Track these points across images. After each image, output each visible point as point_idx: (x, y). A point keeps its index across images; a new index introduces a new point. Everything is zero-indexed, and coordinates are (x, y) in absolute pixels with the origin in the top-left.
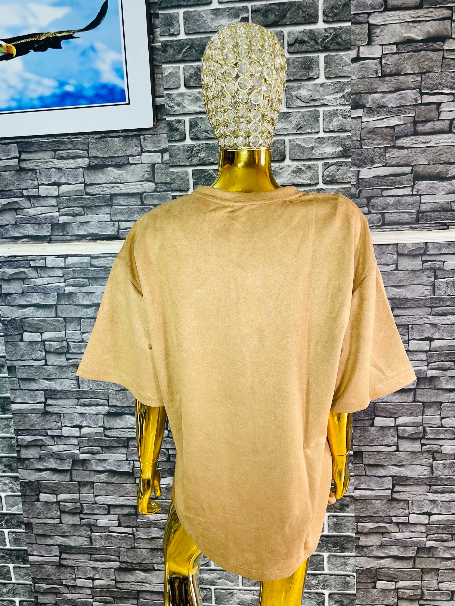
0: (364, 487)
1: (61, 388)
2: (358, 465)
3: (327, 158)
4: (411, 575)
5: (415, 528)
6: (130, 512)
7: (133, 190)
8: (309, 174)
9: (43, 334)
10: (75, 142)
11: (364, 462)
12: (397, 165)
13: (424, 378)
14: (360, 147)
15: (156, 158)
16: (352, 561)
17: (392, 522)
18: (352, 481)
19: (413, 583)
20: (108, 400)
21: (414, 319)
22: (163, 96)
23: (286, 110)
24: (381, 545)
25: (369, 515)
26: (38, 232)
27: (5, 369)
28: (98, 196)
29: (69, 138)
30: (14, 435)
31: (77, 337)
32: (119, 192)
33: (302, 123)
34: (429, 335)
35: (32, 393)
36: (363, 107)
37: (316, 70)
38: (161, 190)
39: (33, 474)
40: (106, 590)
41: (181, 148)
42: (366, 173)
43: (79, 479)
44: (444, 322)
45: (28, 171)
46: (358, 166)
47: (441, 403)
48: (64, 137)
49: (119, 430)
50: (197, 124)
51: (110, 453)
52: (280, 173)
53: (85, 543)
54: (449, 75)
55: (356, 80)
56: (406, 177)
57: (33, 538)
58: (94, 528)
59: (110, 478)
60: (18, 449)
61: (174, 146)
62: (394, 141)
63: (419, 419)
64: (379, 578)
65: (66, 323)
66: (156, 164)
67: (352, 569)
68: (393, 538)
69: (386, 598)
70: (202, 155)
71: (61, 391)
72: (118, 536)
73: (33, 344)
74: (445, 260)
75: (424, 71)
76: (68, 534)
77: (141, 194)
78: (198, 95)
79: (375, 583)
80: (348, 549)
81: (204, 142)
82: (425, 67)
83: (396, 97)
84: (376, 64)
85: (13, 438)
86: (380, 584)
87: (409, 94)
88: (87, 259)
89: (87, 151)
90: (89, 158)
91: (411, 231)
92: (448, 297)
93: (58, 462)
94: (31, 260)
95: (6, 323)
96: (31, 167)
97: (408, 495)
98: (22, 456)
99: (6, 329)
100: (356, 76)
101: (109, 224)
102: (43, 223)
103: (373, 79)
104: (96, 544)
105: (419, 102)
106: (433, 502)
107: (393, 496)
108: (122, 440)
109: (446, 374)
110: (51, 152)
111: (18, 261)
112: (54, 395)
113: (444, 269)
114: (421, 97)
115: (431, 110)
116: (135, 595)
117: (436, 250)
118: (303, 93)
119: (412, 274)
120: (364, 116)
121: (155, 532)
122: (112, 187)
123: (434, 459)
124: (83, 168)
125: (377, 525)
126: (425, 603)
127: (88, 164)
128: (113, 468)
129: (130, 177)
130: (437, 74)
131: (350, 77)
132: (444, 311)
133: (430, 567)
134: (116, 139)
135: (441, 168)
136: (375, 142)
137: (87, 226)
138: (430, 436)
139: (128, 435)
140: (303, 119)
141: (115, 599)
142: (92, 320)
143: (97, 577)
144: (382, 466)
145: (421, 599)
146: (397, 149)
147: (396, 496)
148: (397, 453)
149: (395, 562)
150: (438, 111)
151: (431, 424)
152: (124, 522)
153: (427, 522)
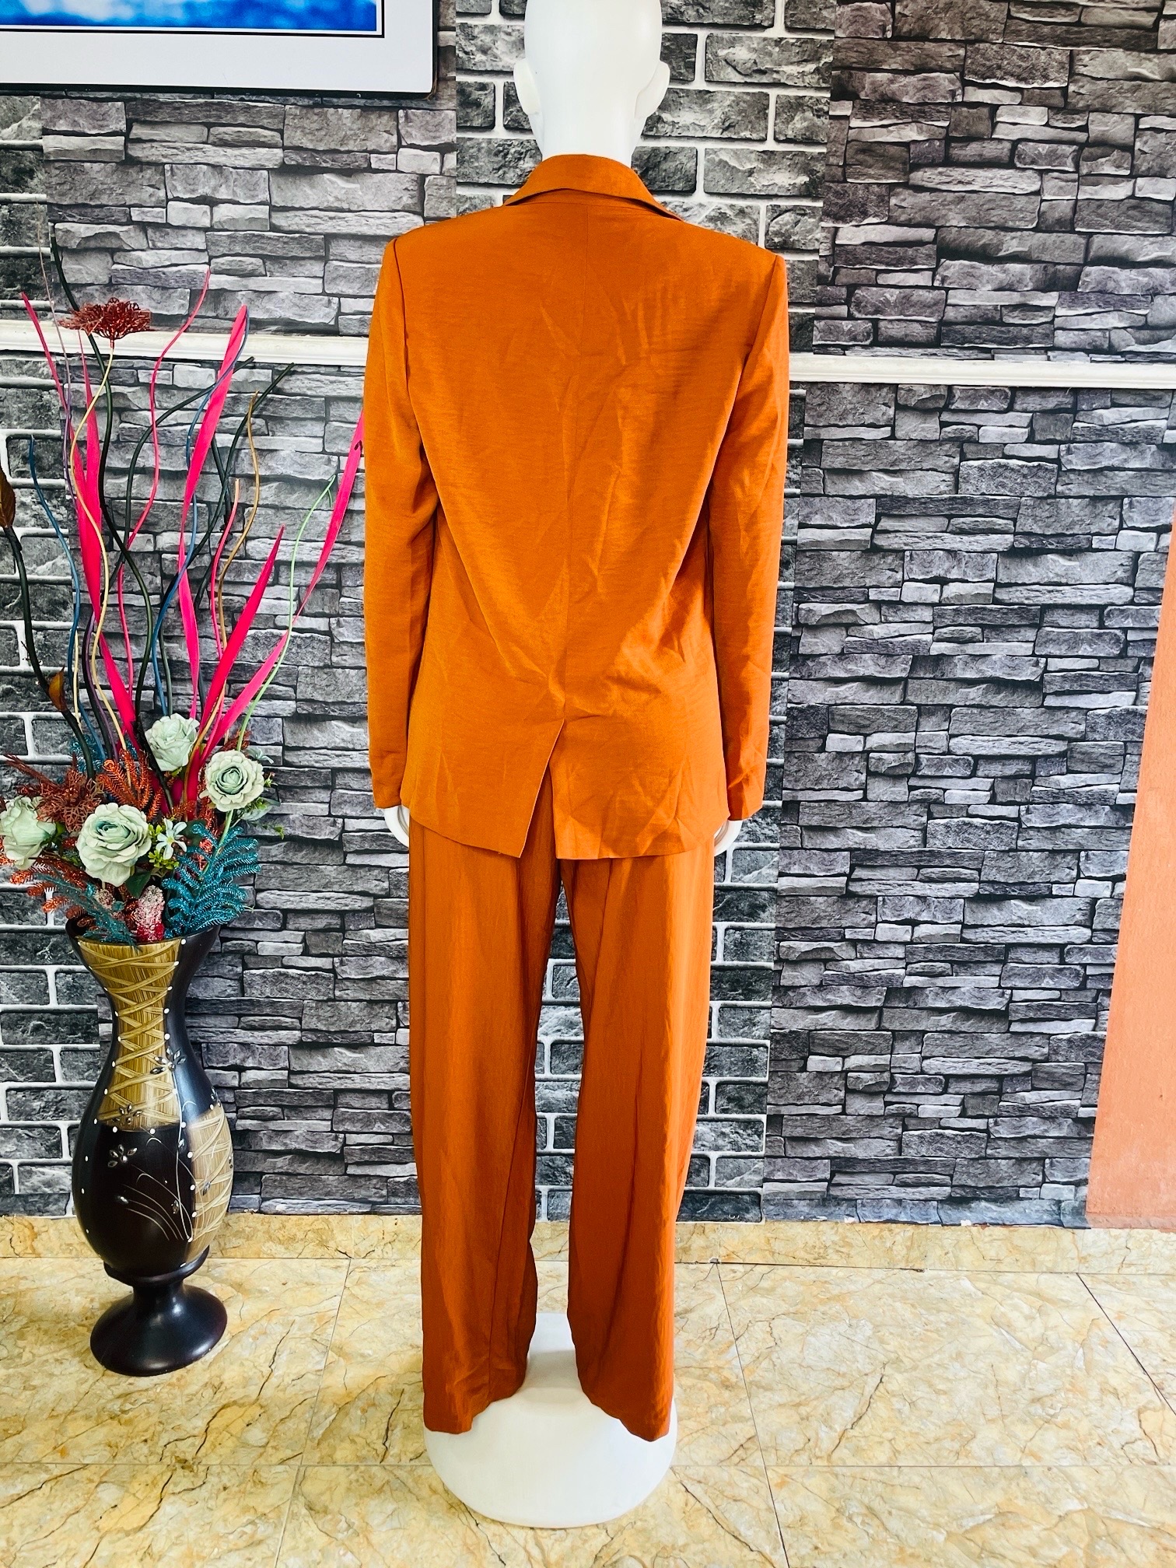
0: (797, 872)
2: (788, 828)
3: (776, 196)
4: (873, 1044)
5: (886, 951)
6: (330, 924)
7: (374, 228)
8: (740, 226)
9: (158, 537)
10: (254, 110)
11: (801, 823)
12: (909, 224)
13: (925, 658)
14: (842, 179)
15: (429, 163)
16: (764, 1016)
17: (843, 939)
18: (776, 859)
19: (875, 1060)
20: (295, 688)
21: (917, 540)
22: (453, 29)
23: (705, 86)
24: (821, 985)
25: (803, 925)
26: (160, 306)
27: (69, 612)
28: (297, 235)
29: (242, 100)
32: (345, 230)
33: (734, 117)
34: (942, 573)
36: (852, 96)
37: (769, 10)
40: (267, 1092)
41: (483, 145)
42: (851, 235)
44: (970, 548)
45: (144, 167)
46: (837, 218)
47: (952, 706)
48: (230, 96)
49: (317, 751)
51: (294, 800)
53: (229, 991)
54: (1015, 51)
55: (844, 40)
56: (923, 250)
58: (248, 959)
59: (291, 854)
61: (470, 139)
62: (907, 173)
63: (908, 738)
64: (814, 1049)
65: (210, 515)
66: (428, 175)
67: (763, 1033)
68: (844, 970)
69: (824, 1091)
70: (526, 166)
72: (301, 975)
73: (136, 559)
74: (982, 424)
75: (973, 37)
79: (806, 1059)
82: (974, 30)
83: (916, 84)
84: (882, 13)
86: (815, 1063)
87: (942, 81)
88: (265, 375)
89: (281, 132)
90: (284, 148)
91: (925, 359)
92: (981, 497)
94: (141, 368)
96: (154, 158)
97: (877, 887)
100: (844, 33)
101: (317, 301)
102: (171, 286)
103: (877, 42)
104: (254, 994)
105: (959, 99)
106: (922, 899)
107: (850, 888)
108: (320, 773)
109: (964, 651)
110: (200, 127)
111: (109, 368)
112: (177, 672)
113: (978, 442)
114: (963, 90)
116: (328, 1098)
117: (968, 402)
118: (741, 54)
119: (920, 448)
120: (855, 115)
121: (380, 966)
122: (331, 218)
123: (930, 817)
124: (268, 170)
125: (815, 945)
126: (895, 1099)
127: (280, 161)
128: (299, 833)
129: (370, 200)
130: (994, 47)
131: (832, 32)
132: (971, 526)
133: (909, 1028)
134: (346, 113)
135: (988, 236)
136: (871, 172)
137: (270, 300)
138: (926, 772)
139: (335, 763)
140: (737, 108)
141: (286, 1111)
142: (270, 512)
143: (249, 1063)
144: (834, 830)
145: (889, 1092)
146: (911, 192)
147: (856, 888)
148: (864, 803)
149: (845, 1018)
150: (992, 121)
151: (929, 747)
152: (316, 946)
153: (908, 938)
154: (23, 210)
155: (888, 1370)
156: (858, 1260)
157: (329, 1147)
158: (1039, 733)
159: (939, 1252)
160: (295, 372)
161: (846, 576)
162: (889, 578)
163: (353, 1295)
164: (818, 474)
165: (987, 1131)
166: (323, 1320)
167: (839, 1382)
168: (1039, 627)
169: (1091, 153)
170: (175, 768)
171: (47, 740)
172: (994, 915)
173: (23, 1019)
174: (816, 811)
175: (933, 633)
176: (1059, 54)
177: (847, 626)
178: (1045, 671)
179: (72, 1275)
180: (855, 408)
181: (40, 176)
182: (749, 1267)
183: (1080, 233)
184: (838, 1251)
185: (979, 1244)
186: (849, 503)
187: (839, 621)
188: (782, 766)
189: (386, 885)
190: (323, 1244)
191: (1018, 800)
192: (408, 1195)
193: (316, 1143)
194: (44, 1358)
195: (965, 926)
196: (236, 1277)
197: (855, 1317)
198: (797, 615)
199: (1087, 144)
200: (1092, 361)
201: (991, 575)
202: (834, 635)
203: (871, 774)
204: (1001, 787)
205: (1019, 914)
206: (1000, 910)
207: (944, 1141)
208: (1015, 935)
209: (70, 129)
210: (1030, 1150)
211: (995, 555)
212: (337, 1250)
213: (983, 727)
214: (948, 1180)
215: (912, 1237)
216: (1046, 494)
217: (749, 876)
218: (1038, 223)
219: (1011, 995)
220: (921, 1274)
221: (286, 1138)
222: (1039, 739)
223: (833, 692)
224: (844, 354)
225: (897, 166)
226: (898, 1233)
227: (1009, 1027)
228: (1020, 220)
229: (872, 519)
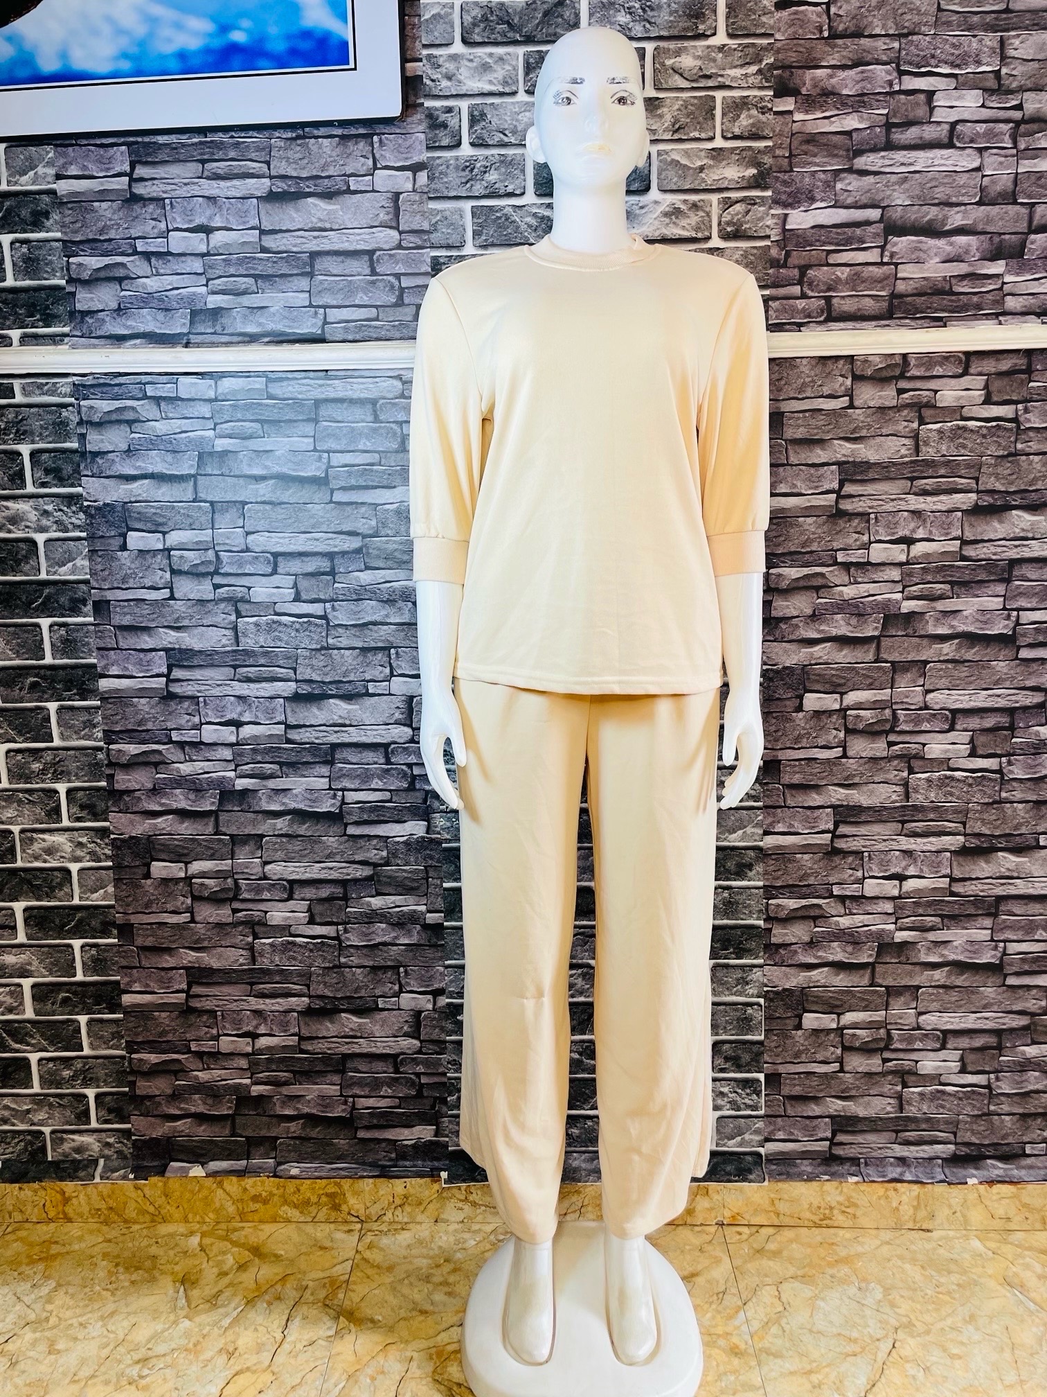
0: (781, 830)
1: (201, 646)
2: (771, 787)
3: (727, 189)
4: (867, 1000)
5: (874, 906)
6: (333, 893)
7: (355, 244)
8: (694, 219)
9: (167, 536)
10: (242, 146)
11: (782, 781)
12: (856, 206)
13: (896, 616)
14: (788, 169)
15: (404, 181)
16: (756, 975)
17: (831, 896)
18: (760, 818)
19: (871, 1016)
20: (295, 670)
21: (881, 502)
22: (420, 60)
23: (654, 94)
24: (811, 942)
25: (791, 882)
26: (163, 326)
27: (89, 608)
28: (285, 255)
29: (232, 137)
30: (101, 744)
31: (236, 542)
32: (327, 247)
33: (683, 120)
34: (907, 533)
35: (142, 655)
36: (794, 92)
37: (711, 21)
38: (411, 245)
39: (139, 822)
40: (280, 1058)
41: (452, 162)
42: (800, 219)
43: (233, 830)
44: (934, 508)
45: (147, 203)
46: (786, 205)
47: (926, 662)
48: (222, 134)
49: (317, 728)
50: (483, 115)
51: (297, 775)
52: (639, 215)
53: (241, 961)
54: (947, 40)
55: (783, 42)
56: (870, 229)
57: (134, 957)
58: (259, 929)
59: (295, 827)
60: (109, 771)
61: (439, 158)
62: (851, 159)
63: (885, 694)
64: (808, 1006)
65: (214, 512)
66: (402, 193)
67: (756, 992)
68: (833, 926)
69: (821, 1049)
70: (491, 178)
71: (200, 652)
72: (309, 943)
73: (147, 556)
74: (938, 389)
75: (905, 31)
76: (206, 944)
77: (371, 253)
78: (488, 60)
79: (800, 1017)
80: (749, 951)
81: (495, 151)
82: (906, 24)
83: (854, 76)
84: (819, 15)
85: (100, 749)
86: (810, 1020)
87: (879, 73)
88: (259, 383)
89: (268, 163)
90: (271, 177)
91: (879, 330)
92: (942, 459)
93: (192, 796)
94: (148, 383)
95: (93, 512)
96: (155, 195)
97: (862, 843)
98: (117, 786)
99: (92, 524)
100: (783, 35)
101: (305, 313)
102: (174, 307)
103: (814, 41)
104: (264, 963)
105: (897, 88)
106: (908, 853)
107: (835, 845)
108: (320, 749)
109: (934, 608)
110: (194, 164)
111: (120, 385)
112: (186, 660)
113: (935, 406)
114: (900, 79)
115: (918, 104)
116: (337, 1063)
117: (923, 369)
118: (687, 62)
119: (879, 415)
120: (798, 109)
122: (315, 238)
123: (911, 771)
124: (257, 198)
125: (804, 902)
126: (893, 1056)
127: (268, 189)
128: (302, 806)
129: (350, 219)
130: (927, 38)
131: (772, 35)
132: (934, 487)
133: (903, 983)
134: (326, 142)
136: (816, 160)
137: (262, 315)
138: (904, 727)
139: (334, 739)
140: (685, 112)
141: (297, 1076)
142: (268, 507)
143: (262, 1030)
144: (816, 788)
145: (887, 1048)
146: (855, 176)
147: (841, 844)
148: (844, 760)
149: (837, 975)
150: (930, 105)
151: (906, 703)
152: (321, 914)
153: (896, 893)
154: (40, 248)
155: (901, 1335)
156: (864, 1221)
157: (338, 1112)
158: (1016, 686)
159: (947, 1211)
161: (812, 541)
162: (856, 540)
163: (364, 1259)
164: (781, 445)
165: (988, 1087)
166: (334, 1285)
167: (850, 1348)
168: (1008, 581)
169: (1028, 129)
171: (70, 728)
172: (982, 868)
173: (52, 991)
174: (797, 769)
175: (902, 592)
176: (991, 40)
177: (817, 589)
178: (1018, 624)
179: (100, 1240)
180: (813, 381)
181: (55, 216)
182: (754, 1229)
183: (1022, 204)
184: (844, 1212)
185: (988, 1203)
186: (812, 470)
187: (810, 584)
189: (384, 854)
190: (336, 1207)
191: (999, 752)
192: (414, 1158)
193: (326, 1107)
194: (70, 1322)
195: (953, 880)
196: (253, 1240)
197: (864, 1280)
199: (1023, 121)
200: (1043, 323)
201: (957, 533)
202: (804, 598)
204: (981, 739)
205: (1007, 866)
206: (987, 862)
207: (945, 1098)
208: (1004, 887)
209: (80, 173)
210: (1034, 1106)
211: (960, 514)
212: (349, 1213)
213: (958, 682)
214: (951, 1137)
215: (918, 1196)
216: (1006, 453)
217: (734, 836)
218: (981, 198)
219: (1005, 948)
220: (929, 1234)
221: (299, 1102)
222: (1017, 692)
223: (807, 653)
224: (800, 331)
225: (841, 153)
226: (904, 1193)
227: (1005, 980)
228: (963, 195)
229: (835, 485)
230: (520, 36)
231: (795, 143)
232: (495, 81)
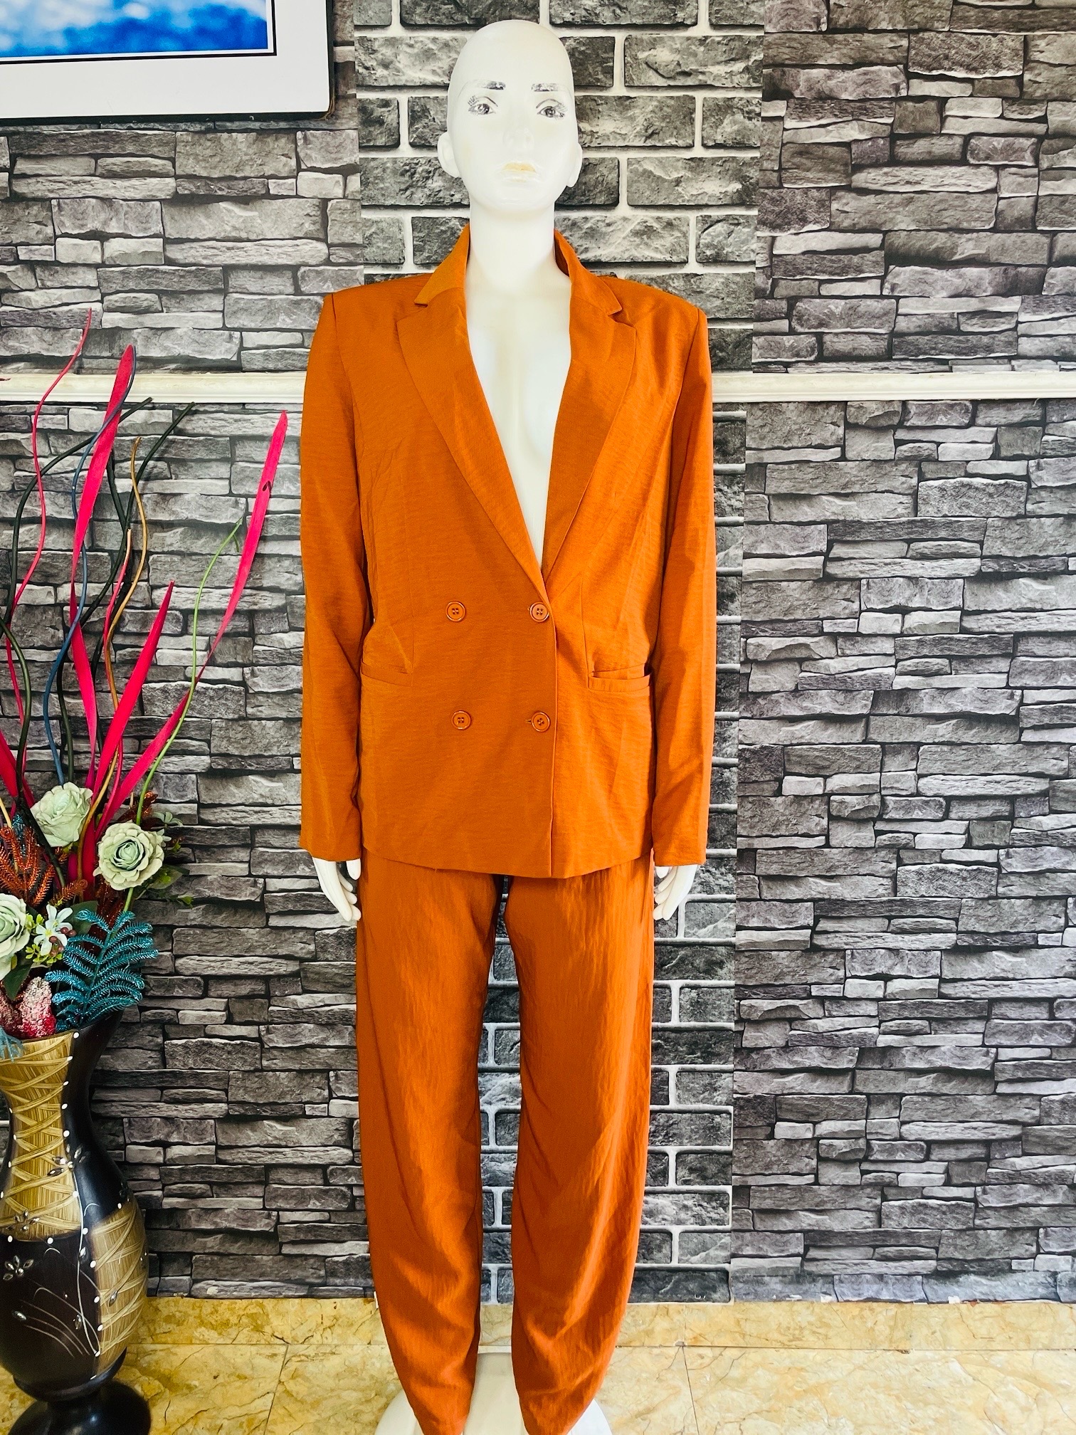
0: (756, 925)
2: (745, 877)
3: (707, 206)
4: (846, 1108)
5: (856, 1008)
6: (254, 990)
7: (275, 257)
8: (668, 239)
9: (59, 589)
10: (143, 139)
11: (758, 872)
12: (853, 230)
13: (887, 692)
14: (778, 184)
15: (332, 186)
16: (726, 1081)
17: (810, 996)
18: (732, 912)
19: (849, 1126)
20: (209, 742)
21: (873, 567)
22: (352, 44)
23: (624, 92)
24: (786, 1046)
25: (765, 982)
26: (51, 347)
28: (194, 268)
29: (129, 128)
31: (141, 598)
32: (243, 261)
33: (658, 124)
34: (901, 601)
36: (786, 95)
37: (691, 8)
38: (341, 261)
40: (194, 1168)
41: (388, 165)
42: (790, 243)
44: (933, 574)
45: (30, 203)
46: (773, 227)
47: (920, 744)
48: (117, 126)
49: (234, 808)
50: (425, 110)
51: (211, 860)
52: (605, 234)
53: (150, 1063)
54: (963, 39)
55: (775, 36)
56: (869, 257)
58: (169, 1029)
59: (210, 917)
61: (374, 159)
62: (849, 175)
63: (873, 779)
64: (781, 1115)
66: (330, 199)
67: (725, 1099)
68: (811, 1029)
69: (794, 1160)
70: (435, 185)
72: (225, 1044)
73: (36, 612)
74: (941, 441)
75: (916, 26)
76: (110, 1045)
77: (294, 269)
78: (431, 46)
79: (773, 1126)
80: (718, 1055)
82: (917, 19)
83: (856, 79)
84: (816, 4)
86: (784, 1129)
87: (884, 75)
88: (167, 416)
89: (173, 161)
90: (176, 177)
91: (876, 373)
92: (943, 520)
96: (39, 194)
97: (845, 939)
100: (774, 27)
101: (219, 336)
102: (63, 326)
103: (811, 36)
104: (177, 1065)
105: (904, 93)
106: (895, 951)
107: (815, 942)
108: (238, 831)
109: (930, 685)
110: (86, 159)
111: (1, 415)
112: (83, 730)
113: (937, 460)
114: (908, 84)
116: (259, 1174)
117: (924, 418)
118: (663, 55)
119: (874, 469)
120: (790, 115)
121: (308, 1034)
122: (229, 249)
123: (900, 863)
124: (160, 201)
125: (779, 1003)
126: (872, 1167)
127: (173, 191)
128: (217, 894)
129: (269, 228)
130: (940, 36)
132: (934, 550)
133: (885, 1090)
134: (241, 137)
135: (941, 239)
136: (810, 175)
137: (167, 337)
138: (893, 815)
139: (254, 820)
140: (660, 114)
141: (215, 1187)
142: (176, 558)
143: (175, 1138)
144: (795, 879)
145: (866, 1159)
146: (854, 195)
147: (821, 941)
148: (826, 850)
149: (814, 1081)
150: (941, 115)
151: (896, 788)
152: (240, 1013)
153: (880, 994)
156: (836, 1342)
157: (261, 1226)
158: (1017, 771)
159: (925, 1331)
160: (196, 412)
161: (797, 608)
162: (845, 608)
163: (286, 1391)
164: (763, 500)
165: (974, 1200)
166: (252, 1425)
168: (1012, 656)
169: (1051, 145)
170: (67, 843)
172: (974, 967)
174: (774, 859)
175: (895, 666)
176: (1013, 40)
177: (801, 661)
178: (1022, 704)
180: (801, 429)
182: (717, 1351)
183: (1042, 232)
184: (814, 1332)
185: (970, 1322)
186: (798, 529)
187: (792, 655)
188: (735, 812)
189: (312, 947)
190: (258, 1329)
191: (997, 843)
192: (347, 1275)
193: (247, 1221)
195: (943, 981)
196: (165, 1368)
197: (835, 1415)
198: (745, 650)
199: (1047, 136)
200: (1062, 370)
201: (959, 602)
202: (786, 671)
203: (832, 818)
204: (977, 829)
205: (1003, 966)
206: (981, 962)
207: (927, 1211)
208: (999, 989)
210: (1022, 1220)
211: (961, 581)
212: (273, 1335)
213: (954, 766)
214: (932, 1252)
215: (895, 1317)
216: (1014, 514)
217: (703, 931)
218: (995, 223)
219: (997, 1054)
220: (906, 1356)
221: (216, 1216)
222: (1018, 778)
223: (788, 731)
224: (787, 372)
225: (839, 168)
226: (880, 1312)
227: (996, 1088)
228: (976, 220)
229: (823, 547)
230: (470, 19)
231: (786, 156)
232: (438, 71)
